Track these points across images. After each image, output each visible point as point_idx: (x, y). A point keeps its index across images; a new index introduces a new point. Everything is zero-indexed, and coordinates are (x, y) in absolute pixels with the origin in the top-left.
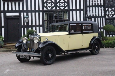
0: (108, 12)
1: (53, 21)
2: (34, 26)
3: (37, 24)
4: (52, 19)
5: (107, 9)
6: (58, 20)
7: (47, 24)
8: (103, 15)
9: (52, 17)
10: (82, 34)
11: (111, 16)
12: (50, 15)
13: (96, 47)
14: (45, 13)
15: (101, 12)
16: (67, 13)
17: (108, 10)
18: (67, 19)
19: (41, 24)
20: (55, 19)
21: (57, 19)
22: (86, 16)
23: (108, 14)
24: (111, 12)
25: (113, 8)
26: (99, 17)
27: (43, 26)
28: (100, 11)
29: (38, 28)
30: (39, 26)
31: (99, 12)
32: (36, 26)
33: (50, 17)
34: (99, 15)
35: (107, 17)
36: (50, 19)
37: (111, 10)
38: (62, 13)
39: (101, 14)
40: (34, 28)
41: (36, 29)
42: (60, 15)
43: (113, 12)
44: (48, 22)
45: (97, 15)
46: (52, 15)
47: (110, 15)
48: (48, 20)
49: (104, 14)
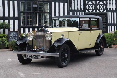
0: (88, 6)
1: (31, 13)
2: (6, 18)
3: (11, 15)
4: (30, 10)
5: (87, 2)
6: (37, 12)
7: (24, 17)
8: (82, 9)
9: (30, 8)
10: (90, 31)
11: (91, 11)
12: (28, 5)
13: (102, 46)
14: (21, 3)
15: (81, 6)
16: (49, 4)
17: (88, 4)
18: (49, 11)
19: (16, 15)
20: (34, 10)
21: (36, 10)
22: (70, 9)
23: (88, 8)
24: (91, 6)
25: (93, 1)
26: (78, 11)
27: (18, 18)
28: (79, 4)
29: (11, 21)
30: (14, 18)
31: (78, 6)
32: (9, 18)
33: (28, 8)
34: (78, 8)
35: (87, 12)
36: (28, 10)
37: (91, 4)
38: (42, 3)
39: (81, 8)
40: (6, 21)
41: (9, 22)
42: (40, 5)
43: (93, 6)
44: (24, 14)
45: (76, 9)
46: (30, 5)
47: (91, 9)
48: (25, 11)
49: (84, 8)
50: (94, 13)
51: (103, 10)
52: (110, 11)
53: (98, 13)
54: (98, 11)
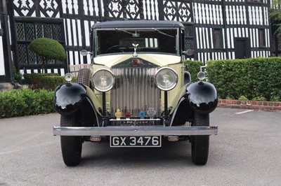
23: (17, 5)
35: (16, 14)
47: (25, 9)
50: (33, 18)
51: (52, 13)
52: (68, 16)
53: (43, 18)
54: (42, 16)
